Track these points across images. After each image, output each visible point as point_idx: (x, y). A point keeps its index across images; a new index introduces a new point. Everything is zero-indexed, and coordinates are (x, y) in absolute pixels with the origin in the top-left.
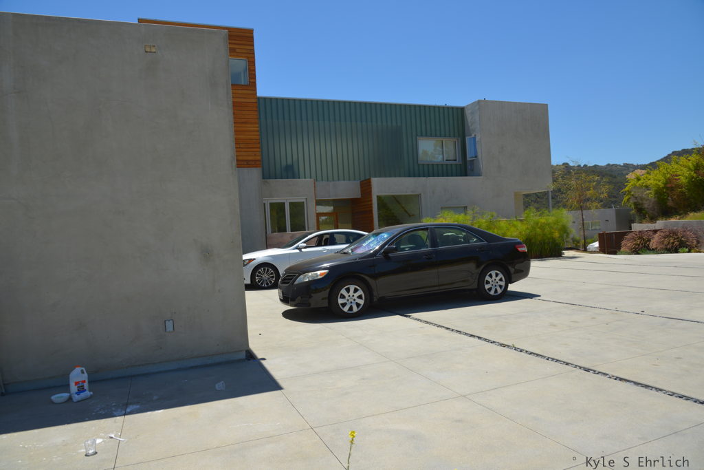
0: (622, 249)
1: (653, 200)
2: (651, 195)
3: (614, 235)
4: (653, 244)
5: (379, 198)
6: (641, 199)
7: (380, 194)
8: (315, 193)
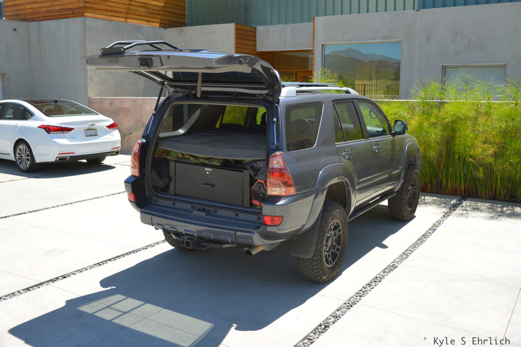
7: (326, 43)
8: (237, 43)
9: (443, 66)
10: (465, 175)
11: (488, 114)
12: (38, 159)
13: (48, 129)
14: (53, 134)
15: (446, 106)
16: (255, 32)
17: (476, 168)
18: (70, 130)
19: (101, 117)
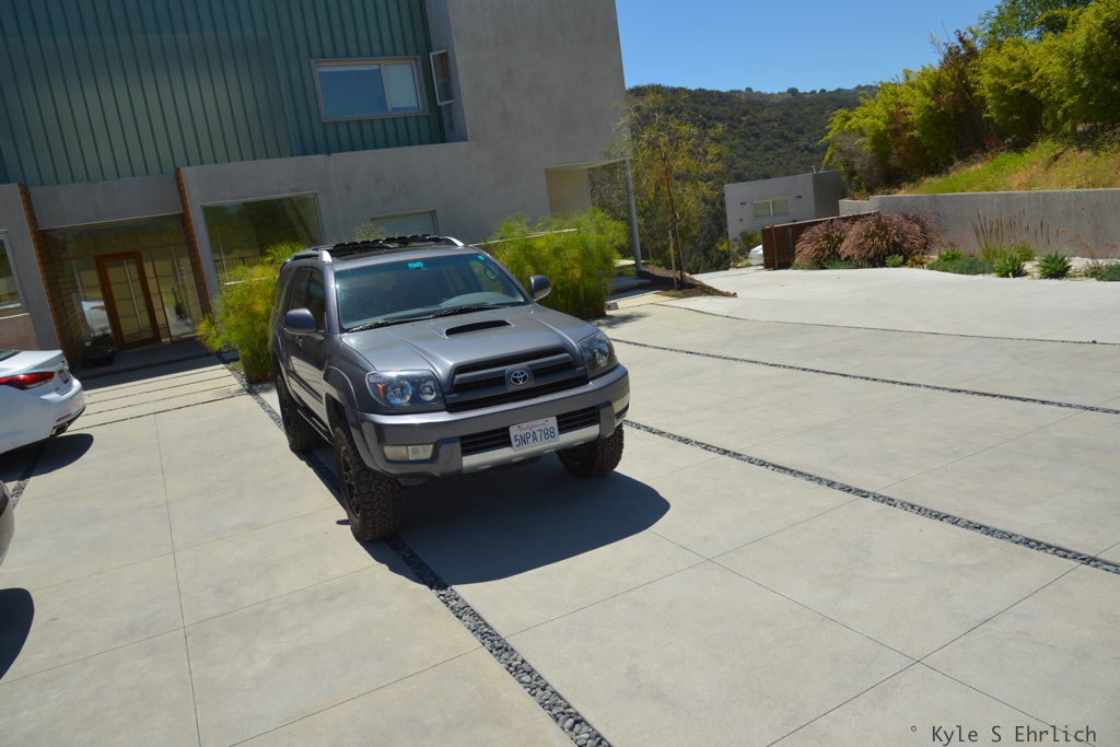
0: (797, 260)
1: (869, 155)
2: (865, 145)
3: (790, 231)
4: (846, 248)
5: (206, 210)
6: (852, 155)
7: (209, 203)
8: (28, 217)
9: (372, 218)
13: (16, 383)
16: (29, 195)
18: (51, 374)
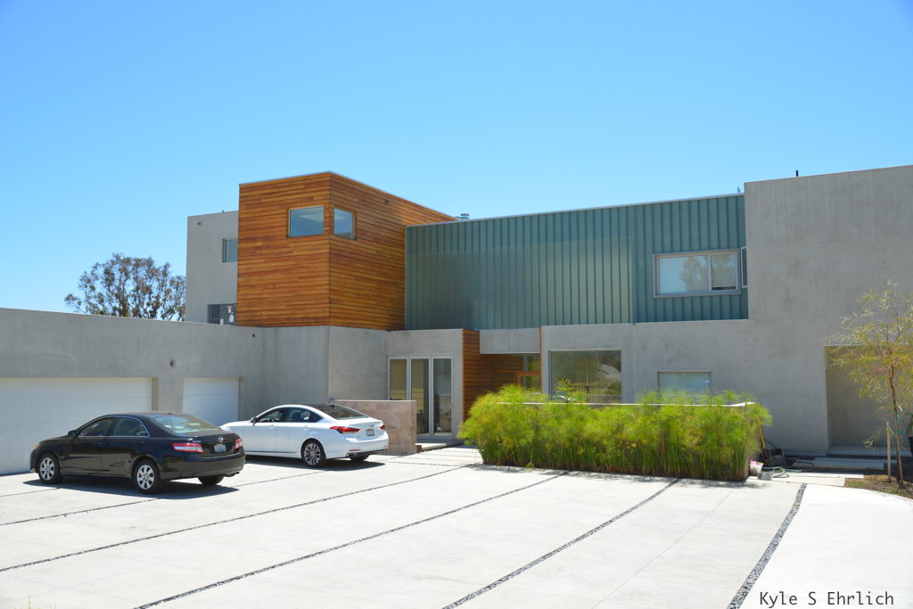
5: (552, 354)
7: (552, 350)
8: (465, 347)
9: (659, 373)
10: (680, 461)
11: (692, 415)
12: (329, 456)
13: (340, 430)
14: (345, 434)
15: (662, 408)
16: (478, 334)
17: (687, 455)
18: (357, 430)
19: (370, 420)
